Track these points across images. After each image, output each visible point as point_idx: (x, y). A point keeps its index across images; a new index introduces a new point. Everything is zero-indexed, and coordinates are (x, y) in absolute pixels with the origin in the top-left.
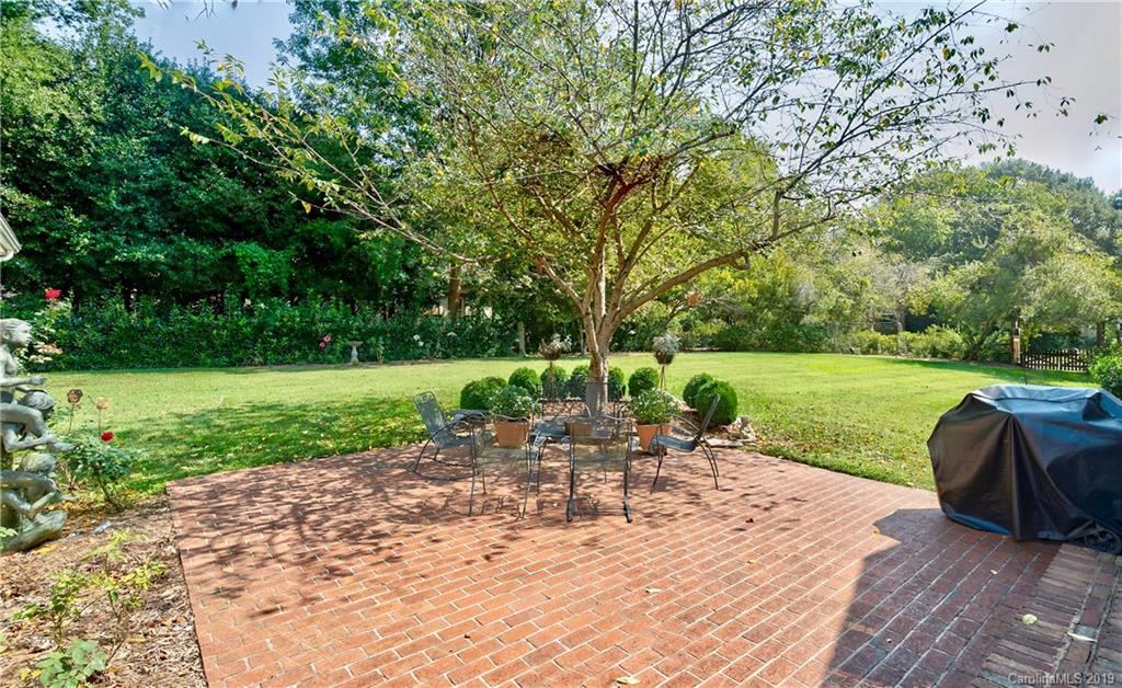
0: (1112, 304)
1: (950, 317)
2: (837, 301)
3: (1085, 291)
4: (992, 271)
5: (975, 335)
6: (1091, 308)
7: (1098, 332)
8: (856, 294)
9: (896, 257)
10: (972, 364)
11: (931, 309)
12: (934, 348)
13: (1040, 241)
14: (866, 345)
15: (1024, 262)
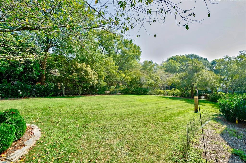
0: (217, 83)
1: (176, 86)
2: (151, 82)
3: (210, 79)
4: (187, 75)
5: (183, 90)
6: (211, 84)
7: (212, 90)
8: (156, 81)
9: (167, 73)
10: (182, 98)
11: (172, 84)
12: (174, 94)
13: (198, 67)
14: (158, 93)
15: (194, 72)
